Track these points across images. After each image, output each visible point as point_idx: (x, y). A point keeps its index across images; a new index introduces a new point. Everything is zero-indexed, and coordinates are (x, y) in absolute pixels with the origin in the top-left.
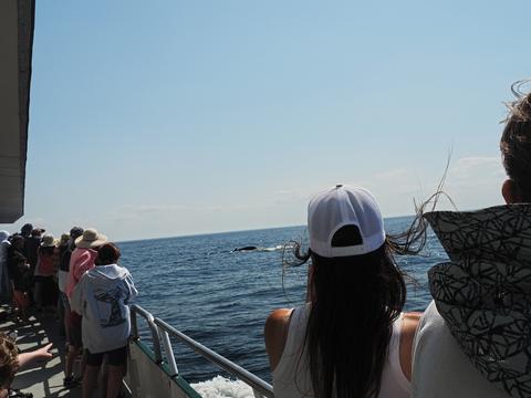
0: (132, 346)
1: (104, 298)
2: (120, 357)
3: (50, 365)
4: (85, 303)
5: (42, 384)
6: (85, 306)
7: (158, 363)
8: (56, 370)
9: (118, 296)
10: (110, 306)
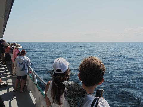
0: (28, 75)
1: (21, 64)
2: (25, 78)
3: (8, 76)
4: (17, 64)
5: (6, 81)
6: (17, 65)
7: (33, 81)
8: (9, 78)
9: (25, 64)
10: (23, 66)
